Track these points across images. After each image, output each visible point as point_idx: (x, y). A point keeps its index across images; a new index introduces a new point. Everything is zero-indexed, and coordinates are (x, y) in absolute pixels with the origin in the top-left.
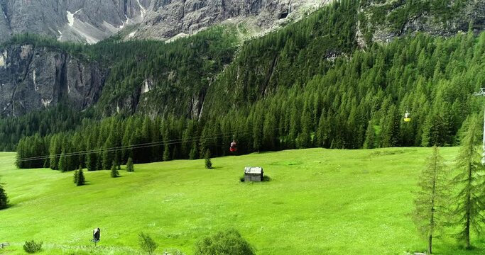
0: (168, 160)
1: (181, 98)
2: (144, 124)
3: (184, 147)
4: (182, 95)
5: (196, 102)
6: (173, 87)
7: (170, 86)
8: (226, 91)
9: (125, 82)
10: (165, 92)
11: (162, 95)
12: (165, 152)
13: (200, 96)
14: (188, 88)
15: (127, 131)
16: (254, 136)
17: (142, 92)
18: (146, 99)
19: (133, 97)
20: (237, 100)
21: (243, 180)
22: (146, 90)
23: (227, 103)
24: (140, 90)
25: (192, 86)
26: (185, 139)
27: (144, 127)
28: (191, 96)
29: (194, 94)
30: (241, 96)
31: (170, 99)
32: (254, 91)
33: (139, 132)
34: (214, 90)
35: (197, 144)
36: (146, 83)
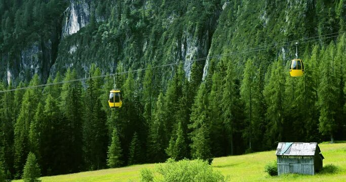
0: (117, 165)
1: (155, 43)
2: (64, 87)
3: (154, 135)
4: (157, 35)
5: (192, 51)
6: (136, 18)
7: (129, 16)
8: (264, 18)
9: (26, 12)
10: (116, 32)
11: (111, 39)
12: (111, 148)
13: (201, 36)
14: (172, 19)
15: (26, 103)
16: (320, 102)
17: (64, 35)
18: (73, 49)
19: (42, 47)
20: (291, 37)
21: (273, 172)
22: (74, 29)
23: (267, 47)
24: (59, 29)
25: (182, 12)
26: (157, 116)
27: (64, 95)
28: (179, 36)
29: (186, 33)
30: (302, 29)
31: (130, 46)
32: (334, 14)
33: (53, 104)
34: (233, 19)
35: (184, 127)
36: (73, 12)
